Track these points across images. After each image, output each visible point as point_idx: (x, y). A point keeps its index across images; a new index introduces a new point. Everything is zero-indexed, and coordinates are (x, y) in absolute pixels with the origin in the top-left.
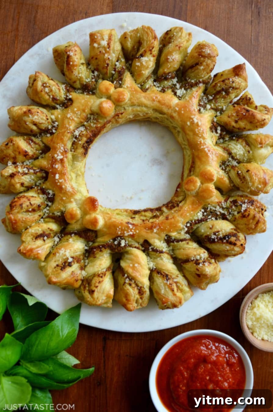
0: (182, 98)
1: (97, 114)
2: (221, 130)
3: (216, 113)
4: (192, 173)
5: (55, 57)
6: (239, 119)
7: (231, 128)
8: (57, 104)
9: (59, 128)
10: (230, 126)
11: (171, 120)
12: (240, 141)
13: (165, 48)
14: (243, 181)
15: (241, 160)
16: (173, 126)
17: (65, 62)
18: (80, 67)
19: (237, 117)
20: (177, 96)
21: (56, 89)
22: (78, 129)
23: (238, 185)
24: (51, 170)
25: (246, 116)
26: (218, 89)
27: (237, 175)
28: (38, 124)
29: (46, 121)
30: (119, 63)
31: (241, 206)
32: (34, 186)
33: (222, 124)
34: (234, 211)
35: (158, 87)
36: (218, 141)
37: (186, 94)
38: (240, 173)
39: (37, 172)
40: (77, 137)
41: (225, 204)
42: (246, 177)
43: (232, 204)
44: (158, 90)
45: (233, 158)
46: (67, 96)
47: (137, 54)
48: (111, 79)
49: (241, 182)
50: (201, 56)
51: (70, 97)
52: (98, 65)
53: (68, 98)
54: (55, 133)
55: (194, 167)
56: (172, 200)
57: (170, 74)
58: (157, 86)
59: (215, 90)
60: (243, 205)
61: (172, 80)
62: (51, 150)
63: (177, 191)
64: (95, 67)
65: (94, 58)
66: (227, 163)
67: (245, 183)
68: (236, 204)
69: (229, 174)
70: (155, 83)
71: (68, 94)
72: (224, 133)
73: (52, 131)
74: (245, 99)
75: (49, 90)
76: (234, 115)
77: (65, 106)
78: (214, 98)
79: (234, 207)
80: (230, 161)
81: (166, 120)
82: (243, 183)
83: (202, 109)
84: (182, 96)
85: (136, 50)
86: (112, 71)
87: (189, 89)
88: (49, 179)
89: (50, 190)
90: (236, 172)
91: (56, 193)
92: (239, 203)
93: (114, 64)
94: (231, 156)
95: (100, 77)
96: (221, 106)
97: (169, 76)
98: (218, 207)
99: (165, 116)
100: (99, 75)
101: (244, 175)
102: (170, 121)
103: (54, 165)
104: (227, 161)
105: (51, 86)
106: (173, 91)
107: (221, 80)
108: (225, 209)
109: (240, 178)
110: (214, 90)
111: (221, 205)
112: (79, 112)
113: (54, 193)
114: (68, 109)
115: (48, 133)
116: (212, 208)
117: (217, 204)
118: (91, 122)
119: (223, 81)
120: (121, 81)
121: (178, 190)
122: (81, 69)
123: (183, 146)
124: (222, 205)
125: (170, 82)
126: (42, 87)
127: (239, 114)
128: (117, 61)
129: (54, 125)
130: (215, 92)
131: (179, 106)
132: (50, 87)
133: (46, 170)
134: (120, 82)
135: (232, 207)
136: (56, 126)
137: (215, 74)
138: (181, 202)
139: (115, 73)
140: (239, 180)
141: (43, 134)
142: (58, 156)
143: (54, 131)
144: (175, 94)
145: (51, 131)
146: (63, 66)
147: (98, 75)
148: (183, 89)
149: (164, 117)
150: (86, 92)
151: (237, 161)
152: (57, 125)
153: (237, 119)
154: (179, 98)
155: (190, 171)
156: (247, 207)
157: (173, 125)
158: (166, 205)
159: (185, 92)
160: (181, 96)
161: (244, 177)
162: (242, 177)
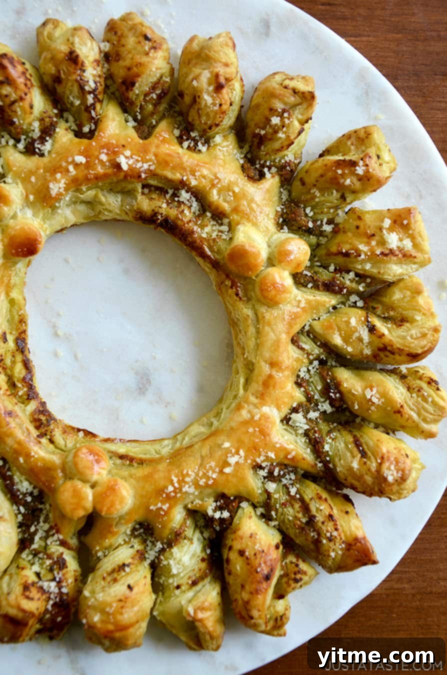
0: (285, 427)
1: (231, 239)
2: (222, 520)
3: (261, 507)
4: (119, 461)
5: (355, 132)
6: (247, 558)
7: (229, 542)
8: (250, 147)
9: (194, 155)
10: (232, 540)
11: (233, 405)
12: (204, 565)
13: (397, 381)
14: (109, 579)
15: (158, 571)
16: (222, 410)
17: (341, 158)
18: (335, 192)
19: (253, 553)
20: (291, 414)
21: (280, 142)
22: (194, 199)
23: (99, 569)
24: (94, 144)
25: (255, 573)
26: (313, 507)
27: (121, 563)
28: (196, 107)
29: (206, 124)
30: (354, 279)
31: (54, 579)
32: (59, 106)
33: (236, 520)
34: (41, 565)
35: (309, 371)
36: (199, 515)
37: (297, 435)
38: (124, 571)
39: (90, 112)
40: (176, 199)
41: (56, 541)
42: (115, 584)
43: (55, 559)
44: (300, 371)
45: (163, 551)
46: (269, 168)
47: (379, 316)
48: (318, 264)
49: (105, 575)
50: (379, 461)
51: (268, 175)
52: (345, 232)
53: (266, 170)
54: (182, 147)
55: (131, 465)
56: (55, 420)
57: (338, 395)
58: (310, 368)
59: (311, 499)
60: (53, 584)
61: (328, 402)
62: (141, 141)
63: (79, 430)
64: (341, 226)
65: (358, 223)
66: (150, 539)
67: (102, 583)
68: (55, 567)
69: (125, 546)
70: (316, 363)
71: (274, 170)
72: (218, 528)
73: (187, 140)
74: (296, 569)
75: (276, 125)
76: (257, 547)
77: (246, 166)
78: (293, 498)
79: (48, 562)
80: (155, 546)
81: (234, 393)
82: (104, 579)
83: (263, 473)
84: (291, 426)
85: (386, 315)
86: (335, 265)
87: (307, 441)
88: (77, 140)
89: (53, 145)
90: (127, 562)
91: (45, 160)
92: (58, 573)
93: (351, 266)
94: (165, 546)
95: (321, 238)
96: (276, 515)
97: (335, 393)
98: (46, 527)
99: (241, 391)
100: (327, 236)
101: (122, 581)
102: (232, 403)
103: (105, 151)
104: (153, 539)
105: (284, 129)
106: (300, 405)
107: (335, 512)
108: (43, 544)
109: (113, 571)
110: (310, 497)
111: (51, 533)
112: (232, 198)
113: (46, 153)
114: (240, 171)
115: (181, 132)
116: (44, 512)
117: (53, 525)
118: (213, 225)
119: (331, 517)
120: (312, 287)
121: (81, 434)
122: (332, 193)
123: (179, 437)
124: (53, 535)
125: (322, 397)
126: (280, 110)
127: (258, 556)
128: (357, 275)
129: (199, 144)
130: (307, 498)
131: (263, 422)
132: (283, 126)
133: (96, 133)
134: (310, 285)
135: (49, 557)
136: (198, 148)
137: (351, 497)
138: (51, 441)
139: (332, 272)
140: (109, 569)
141: (180, 118)
142: (127, 157)
143: (186, 144)
144: (295, 410)
145: (185, 138)
146: (336, 154)
147: (326, 234)
148: (306, 427)
149: (238, 390)
150: (282, 209)
151: (156, 561)
152: (200, 151)
153: (247, 554)
154: (286, 420)
155: (122, 457)
156: (51, 593)
157: (224, 410)
158: (41, 409)
159: (301, 431)
160: (290, 423)
161: (115, 580)
162: (115, 575)
